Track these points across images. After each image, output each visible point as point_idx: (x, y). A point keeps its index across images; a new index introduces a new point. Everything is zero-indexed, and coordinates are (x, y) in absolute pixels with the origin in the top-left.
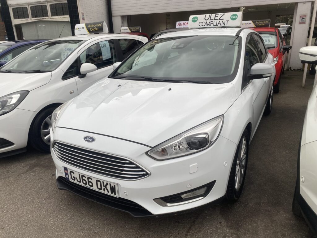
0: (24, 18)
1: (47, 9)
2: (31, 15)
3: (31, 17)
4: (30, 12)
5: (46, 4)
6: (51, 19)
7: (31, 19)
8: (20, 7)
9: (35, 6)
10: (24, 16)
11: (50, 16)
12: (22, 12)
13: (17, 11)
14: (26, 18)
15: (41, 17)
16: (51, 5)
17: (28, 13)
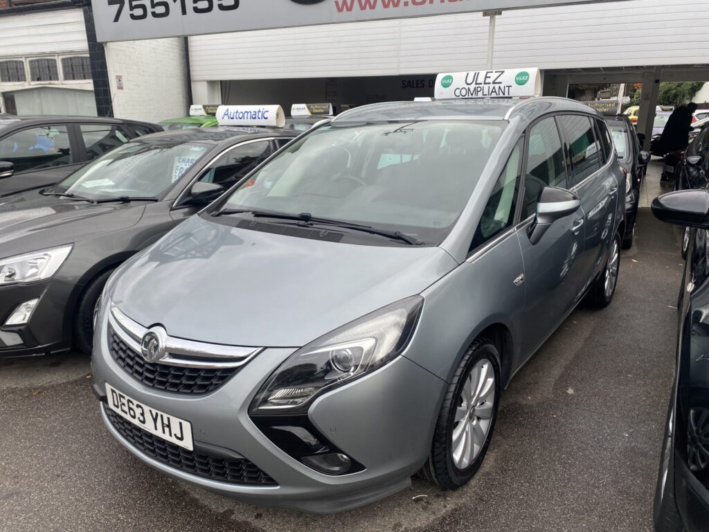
0: (19, 81)
1: (56, 67)
2: (30, 75)
3: (30, 80)
4: (29, 70)
5: (56, 58)
6: (62, 84)
7: (29, 84)
8: (13, 61)
9: (38, 61)
10: (18, 78)
11: (63, 79)
12: (15, 70)
13: (8, 69)
14: (22, 81)
15: (47, 80)
16: (63, 60)
17: (24, 72)
